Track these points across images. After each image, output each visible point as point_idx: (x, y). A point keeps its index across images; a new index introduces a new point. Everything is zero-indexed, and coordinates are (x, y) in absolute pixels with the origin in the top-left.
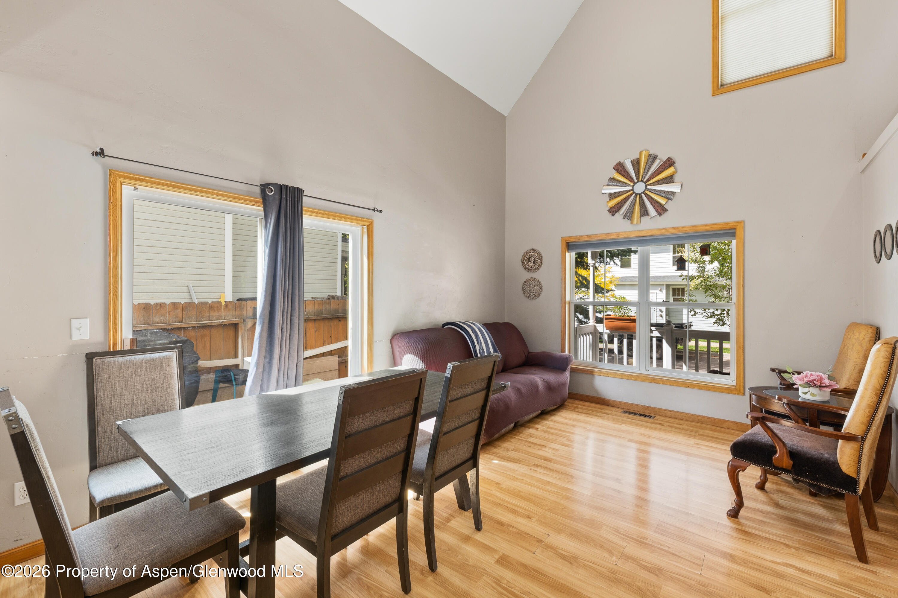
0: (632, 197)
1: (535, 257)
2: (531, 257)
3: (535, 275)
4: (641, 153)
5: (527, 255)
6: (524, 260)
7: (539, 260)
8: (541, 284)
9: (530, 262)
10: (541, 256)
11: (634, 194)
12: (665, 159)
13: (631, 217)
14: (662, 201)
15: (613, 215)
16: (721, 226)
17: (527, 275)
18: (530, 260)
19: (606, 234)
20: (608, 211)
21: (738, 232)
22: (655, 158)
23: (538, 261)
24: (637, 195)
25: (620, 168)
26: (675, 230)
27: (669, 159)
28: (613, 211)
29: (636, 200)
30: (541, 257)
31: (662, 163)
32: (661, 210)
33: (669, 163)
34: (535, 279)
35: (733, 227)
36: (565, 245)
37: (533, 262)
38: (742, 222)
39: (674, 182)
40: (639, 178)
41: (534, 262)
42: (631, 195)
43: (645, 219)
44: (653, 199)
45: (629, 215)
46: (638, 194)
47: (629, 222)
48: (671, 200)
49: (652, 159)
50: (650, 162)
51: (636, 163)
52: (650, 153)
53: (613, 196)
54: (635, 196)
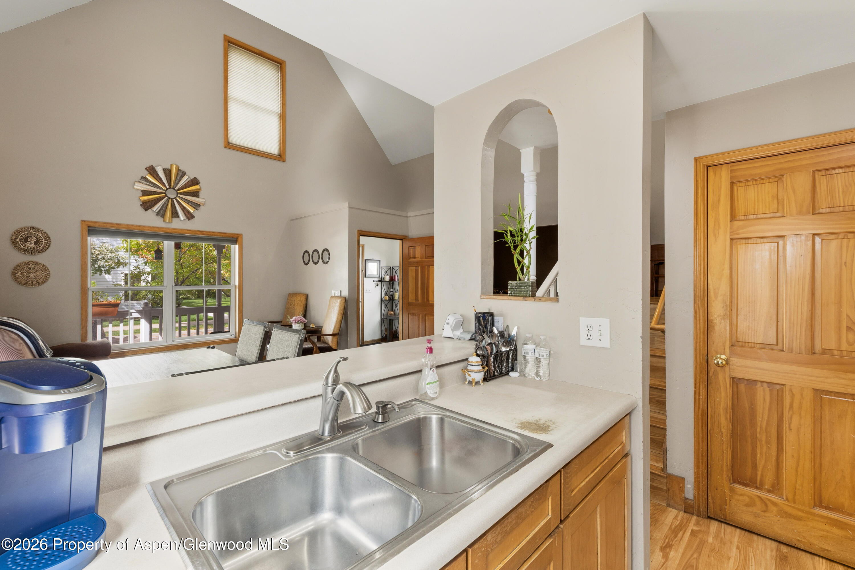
0: (165, 199)
3: (38, 258)
4: (171, 165)
5: (21, 233)
6: (15, 239)
7: (45, 242)
8: (47, 269)
10: (48, 237)
11: (166, 197)
12: (192, 178)
13: (164, 216)
14: (191, 210)
15: (146, 210)
17: (21, 258)
20: (141, 205)
21: (239, 240)
22: (184, 174)
23: (43, 242)
25: (152, 170)
26: (200, 233)
27: (195, 179)
28: (146, 206)
29: (168, 203)
30: (48, 239)
31: (189, 179)
32: (190, 216)
33: (195, 182)
34: (37, 263)
35: (237, 237)
36: (86, 229)
38: (241, 235)
39: (199, 197)
40: (171, 185)
42: (164, 197)
43: (175, 220)
44: (183, 206)
45: (161, 213)
46: (170, 198)
47: (162, 219)
48: (197, 210)
49: (181, 174)
50: (179, 176)
51: (168, 172)
52: (180, 169)
53: (145, 193)
54: (167, 199)
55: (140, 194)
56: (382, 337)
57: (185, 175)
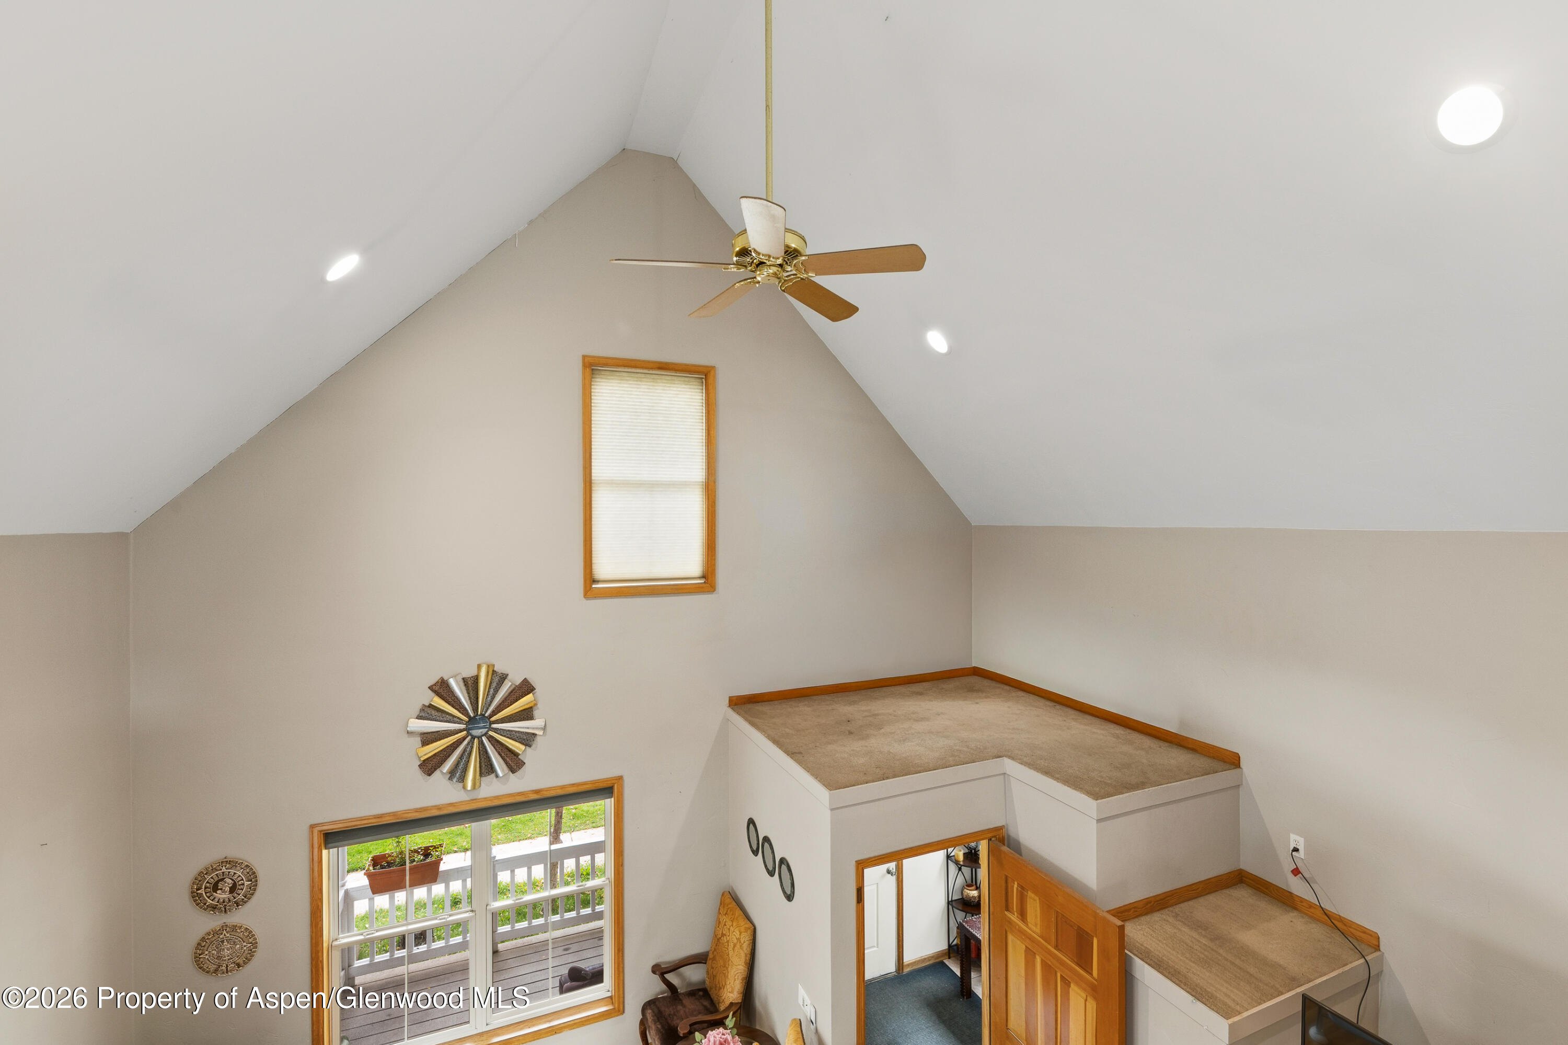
0: (466, 742)
1: (234, 878)
2: (222, 880)
3: (236, 917)
4: (478, 667)
5: (208, 878)
6: (198, 889)
7: (247, 883)
8: (253, 935)
9: (219, 892)
10: (254, 873)
11: (470, 737)
12: (518, 681)
13: (463, 776)
14: (516, 747)
15: (429, 775)
16: (597, 784)
17: (208, 923)
18: (220, 886)
19: (417, 810)
20: (420, 767)
21: (615, 790)
22: (503, 678)
23: (243, 884)
24: (474, 739)
25: (442, 689)
26: (535, 795)
27: (525, 681)
28: (429, 766)
29: (472, 747)
30: (253, 877)
31: (513, 686)
32: (515, 762)
33: (526, 688)
34: (234, 928)
35: (609, 783)
36: (320, 836)
37: (227, 889)
38: (620, 778)
39: (533, 720)
40: (478, 709)
41: (233, 889)
42: (464, 739)
43: (487, 779)
44: (502, 745)
45: (458, 775)
46: (476, 737)
47: (459, 784)
48: (530, 746)
49: (498, 679)
50: (494, 685)
51: (471, 684)
52: (495, 669)
53: (428, 738)
54: (471, 740)
55: (417, 740)
56: (950, 946)
57: (505, 680)
